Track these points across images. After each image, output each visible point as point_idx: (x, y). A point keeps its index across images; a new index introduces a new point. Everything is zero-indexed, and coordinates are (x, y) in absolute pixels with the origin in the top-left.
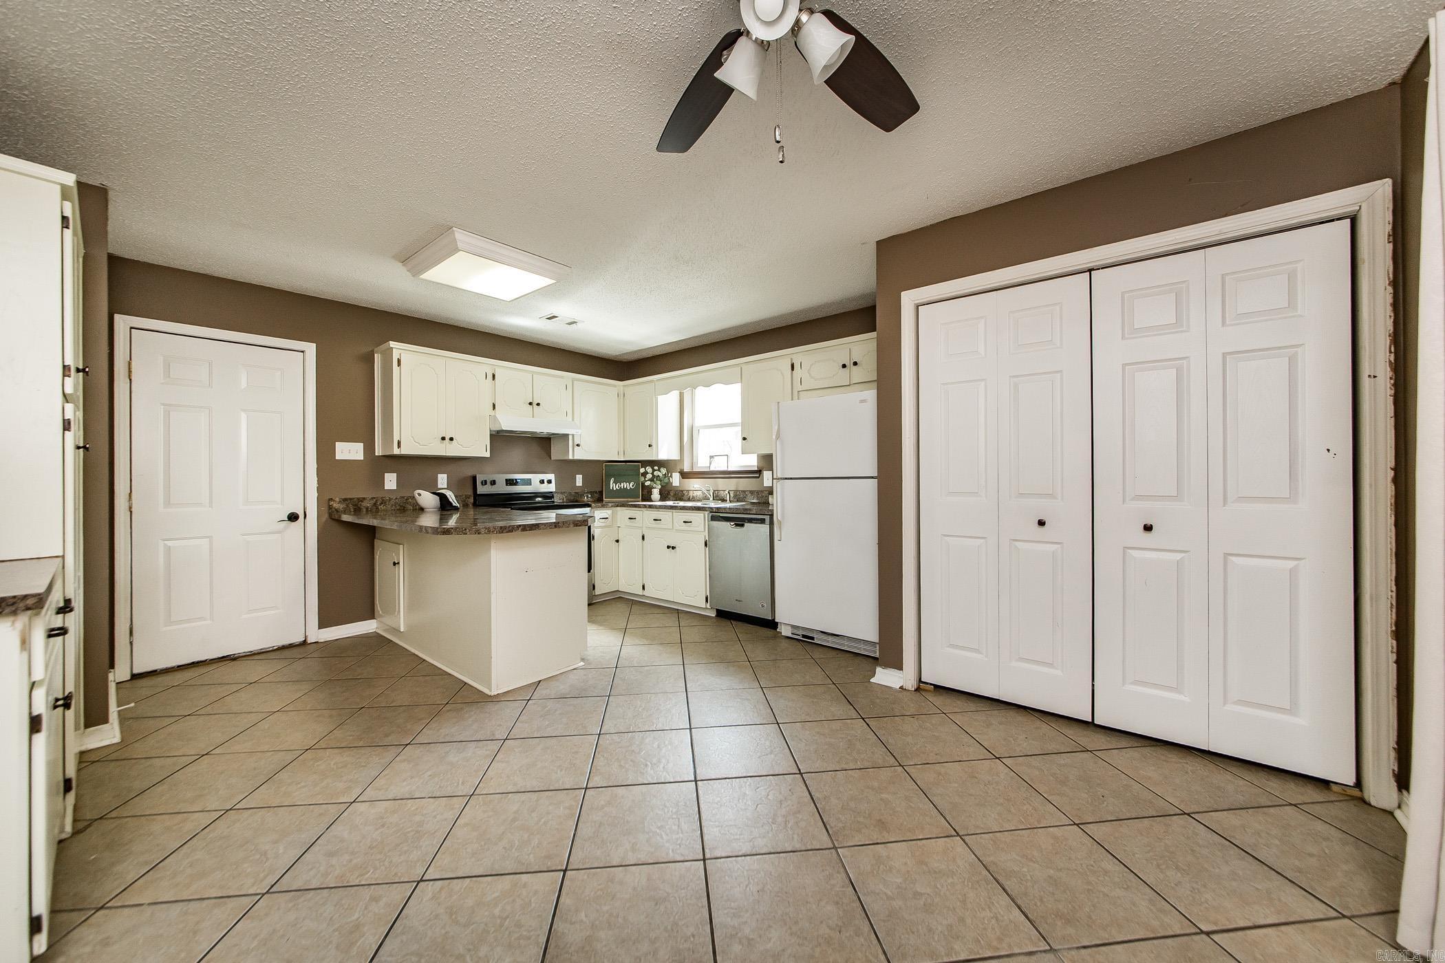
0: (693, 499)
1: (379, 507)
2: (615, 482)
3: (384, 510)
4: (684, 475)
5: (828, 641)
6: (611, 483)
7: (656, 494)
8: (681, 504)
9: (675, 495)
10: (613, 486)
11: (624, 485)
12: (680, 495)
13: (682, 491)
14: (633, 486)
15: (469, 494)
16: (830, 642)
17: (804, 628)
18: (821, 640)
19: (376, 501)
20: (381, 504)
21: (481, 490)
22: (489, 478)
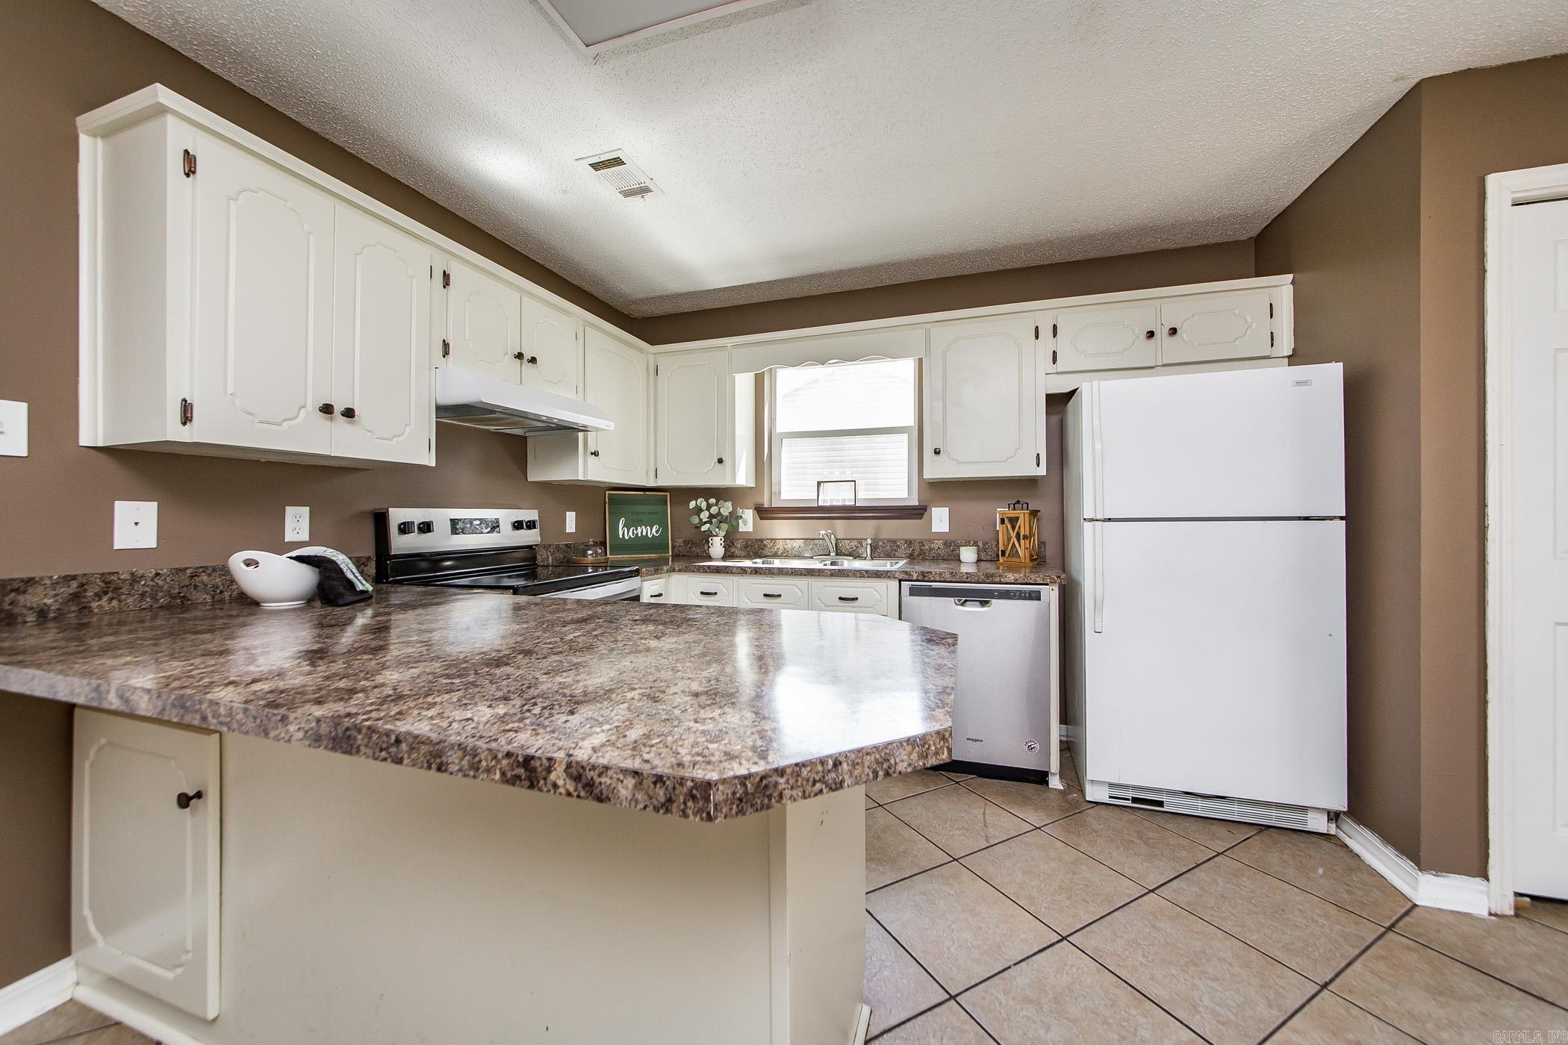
0: (786, 555)
1: (94, 605)
2: (627, 525)
3: (112, 613)
4: (764, 513)
5: (1196, 808)
6: (621, 526)
7: (717, 547)
8: (759, 563)
9: (746, 546)
10: (624, 532)
11: (642, 531)
12: (756, 548)
13: (762, 540)
14: (657, 532)
15: (367, 554)
16: (1200, 808)
17: (1136, 788)
18: (1174, 805)
19: (82, 585)
20: (98, 596)
21: (401, 544)
22: (415, 515)
